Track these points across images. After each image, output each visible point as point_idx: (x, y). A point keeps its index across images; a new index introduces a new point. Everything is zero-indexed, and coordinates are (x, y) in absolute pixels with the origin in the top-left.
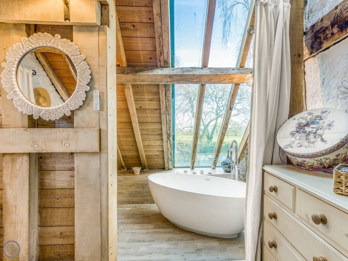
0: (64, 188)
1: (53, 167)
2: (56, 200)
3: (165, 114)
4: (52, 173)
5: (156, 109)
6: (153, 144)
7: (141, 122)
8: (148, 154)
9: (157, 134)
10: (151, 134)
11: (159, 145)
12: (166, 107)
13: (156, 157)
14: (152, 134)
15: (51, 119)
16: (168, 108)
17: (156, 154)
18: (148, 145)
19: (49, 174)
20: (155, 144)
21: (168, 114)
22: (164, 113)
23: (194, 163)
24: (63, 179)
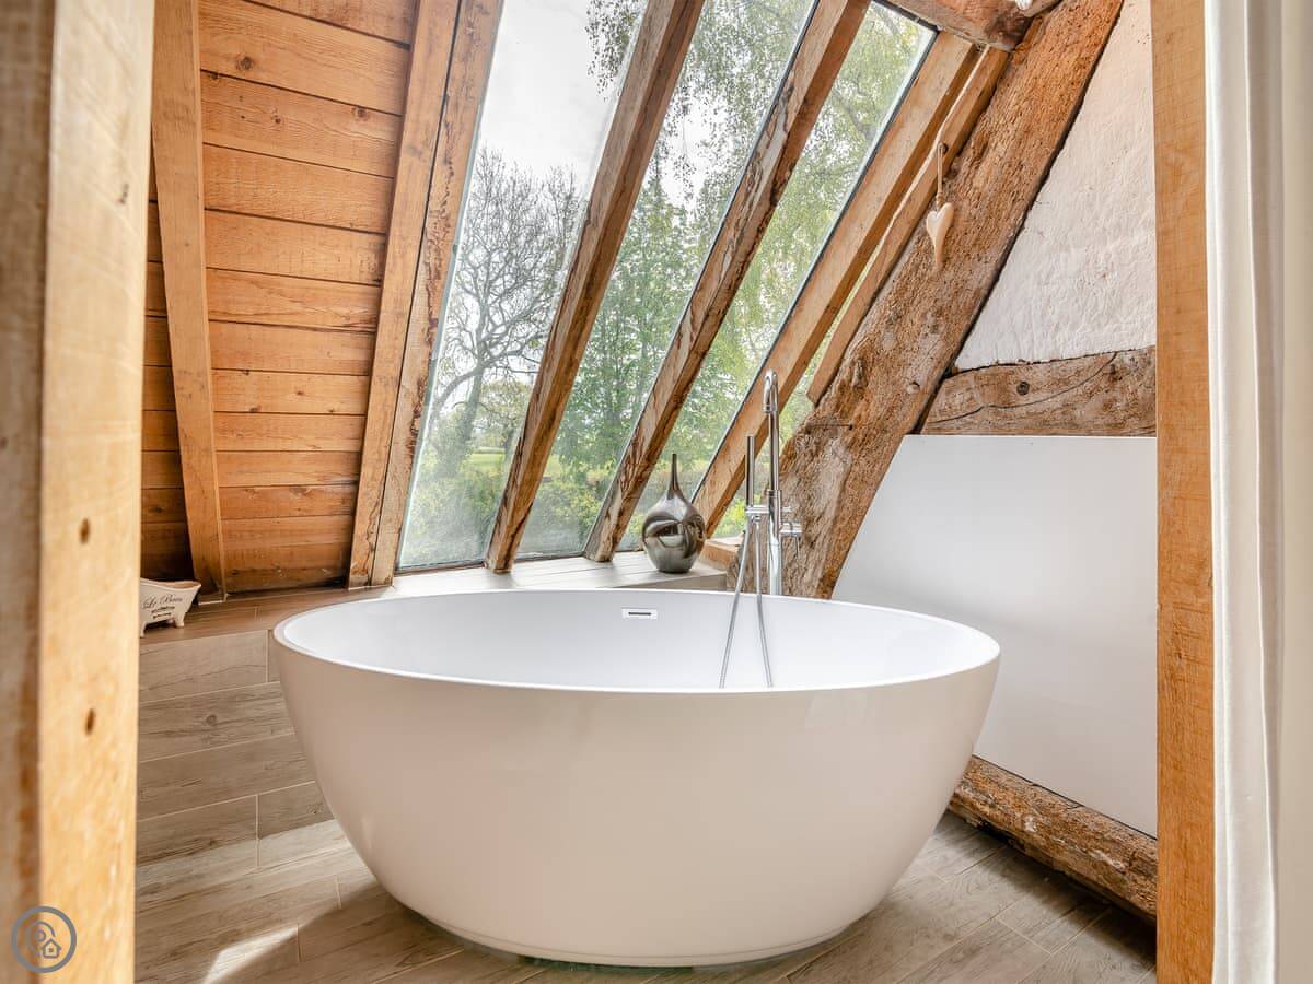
3: (429, 154)
5: (362, 111)
6: (290, 401)
7: (232, 202)
8: (244, 480)
9: (330, 323)
10: (287, 320)
11: (332, 413)
12: (445, 99)
13: (296, 498)
14: (296, 321)
16: (457, 106)
17: (301, 480)
18: (253, 411)
20: (305, 405)
21: (447, 161)
22: (420, 147)
23: (518, 529)
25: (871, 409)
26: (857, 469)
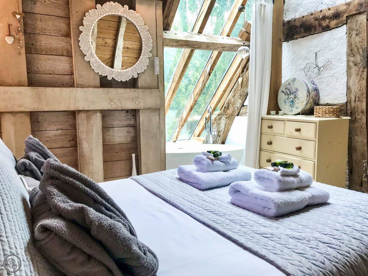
0: (122, 143)
1: (112, 124)
2: (115, 154)
4: (111, 130)
15: (123, 81)
19: (109, 131)
24: (121, 135)
25: (230, 111)
26: (227, 122)
